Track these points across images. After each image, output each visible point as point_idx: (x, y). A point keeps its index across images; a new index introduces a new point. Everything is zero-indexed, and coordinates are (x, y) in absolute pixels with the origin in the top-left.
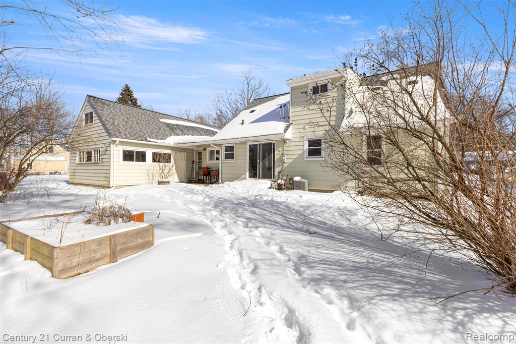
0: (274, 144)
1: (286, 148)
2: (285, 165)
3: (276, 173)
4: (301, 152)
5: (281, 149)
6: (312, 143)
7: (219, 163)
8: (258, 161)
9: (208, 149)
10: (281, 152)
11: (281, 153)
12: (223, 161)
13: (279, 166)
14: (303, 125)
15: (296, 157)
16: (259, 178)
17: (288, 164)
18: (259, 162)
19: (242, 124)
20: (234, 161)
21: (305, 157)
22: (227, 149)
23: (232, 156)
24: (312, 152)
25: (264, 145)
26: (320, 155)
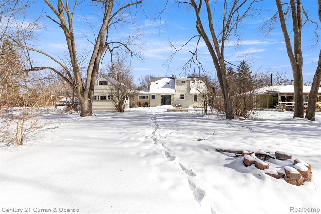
0: (170, 95)
2: (174, 101)
3: (171, 104)
4: (178, 98)
5: (172, 97)
6: (181, 95)
7: (149, 101)
12: (151, 100)
13: (172, 101)
18: (165, 100)
19: (158, 88)
20: (156, 100)
22: (152, 96)
23: (155, 98)
24: (181, 98)
25: (167, 95)
26: (183, 98)
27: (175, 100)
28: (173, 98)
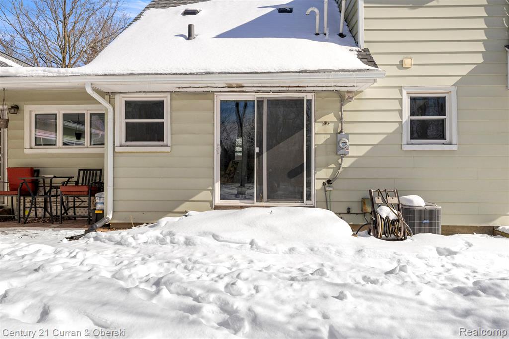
0: (309, 102)
1: (347, 117)
2: (346, 163)
3: (317, 185)
4: (391, 128)
5: (331, 117)
6: (420, 105)
7: (102, 156)
8: (257, 150)
9: (31, 111)
10: (331, 126)
11: (330, 128)
12: (118, 149)
13: (326, 166)
14: (400, 57)
15: (376, 140)
16: (260, 199)
17: (353, 160)
18: (260, 154)
19: (190, 36)
20: (168, 149)
21: (404, 142)
22: (133, 109)
23: (155, 134)
24: (420, 131)
25: (274, 104)
26: (437, 131)
27: (355, 151)
28: (338, 133)
